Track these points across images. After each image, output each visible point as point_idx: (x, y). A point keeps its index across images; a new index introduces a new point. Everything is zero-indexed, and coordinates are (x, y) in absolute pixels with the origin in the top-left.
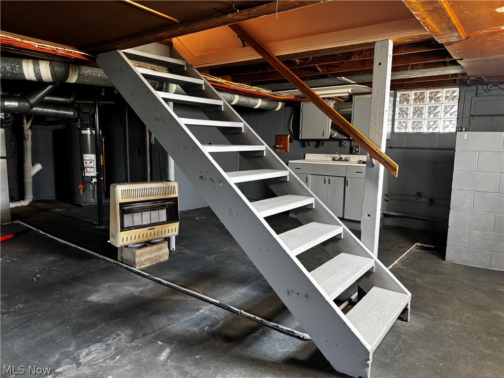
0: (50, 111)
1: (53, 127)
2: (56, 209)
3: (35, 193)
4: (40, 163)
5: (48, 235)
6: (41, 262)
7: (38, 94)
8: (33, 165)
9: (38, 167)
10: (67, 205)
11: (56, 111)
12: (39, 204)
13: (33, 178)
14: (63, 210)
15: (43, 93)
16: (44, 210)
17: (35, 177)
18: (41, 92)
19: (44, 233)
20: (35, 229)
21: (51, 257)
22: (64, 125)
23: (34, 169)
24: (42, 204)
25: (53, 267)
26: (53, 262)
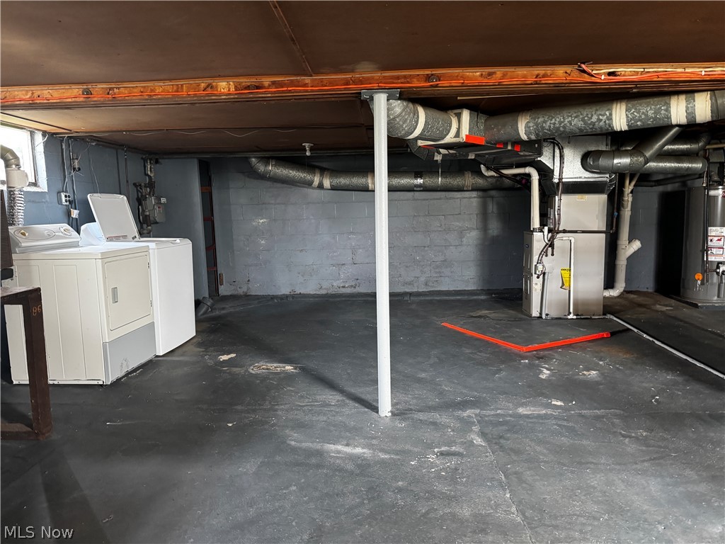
0: (668, 165)
1: (661, 188)
2: (658, 306)
3: (628, 280)
4: (639, 240)
5: (657, 342)
6: (656, 379)
7: (657, 143)
8: (629, 243)
9: (637, 245)
10: (673, 302)
11: (677, 165)
12: (632, 296)
13: (627, 259)
14: (667, 308)
15: (664, 140)
16: (640, 305)
17: (630, 259)
18: (661, 139)
19: (651, 339)
20: (636, 330)
21: (668, 375)
22: (677, 185)
23: (629, 248)
24: (635, 296)
25: (676, 389)
26: (675, 383)
